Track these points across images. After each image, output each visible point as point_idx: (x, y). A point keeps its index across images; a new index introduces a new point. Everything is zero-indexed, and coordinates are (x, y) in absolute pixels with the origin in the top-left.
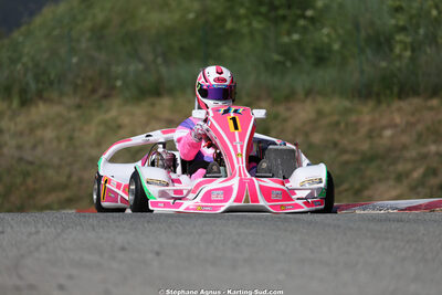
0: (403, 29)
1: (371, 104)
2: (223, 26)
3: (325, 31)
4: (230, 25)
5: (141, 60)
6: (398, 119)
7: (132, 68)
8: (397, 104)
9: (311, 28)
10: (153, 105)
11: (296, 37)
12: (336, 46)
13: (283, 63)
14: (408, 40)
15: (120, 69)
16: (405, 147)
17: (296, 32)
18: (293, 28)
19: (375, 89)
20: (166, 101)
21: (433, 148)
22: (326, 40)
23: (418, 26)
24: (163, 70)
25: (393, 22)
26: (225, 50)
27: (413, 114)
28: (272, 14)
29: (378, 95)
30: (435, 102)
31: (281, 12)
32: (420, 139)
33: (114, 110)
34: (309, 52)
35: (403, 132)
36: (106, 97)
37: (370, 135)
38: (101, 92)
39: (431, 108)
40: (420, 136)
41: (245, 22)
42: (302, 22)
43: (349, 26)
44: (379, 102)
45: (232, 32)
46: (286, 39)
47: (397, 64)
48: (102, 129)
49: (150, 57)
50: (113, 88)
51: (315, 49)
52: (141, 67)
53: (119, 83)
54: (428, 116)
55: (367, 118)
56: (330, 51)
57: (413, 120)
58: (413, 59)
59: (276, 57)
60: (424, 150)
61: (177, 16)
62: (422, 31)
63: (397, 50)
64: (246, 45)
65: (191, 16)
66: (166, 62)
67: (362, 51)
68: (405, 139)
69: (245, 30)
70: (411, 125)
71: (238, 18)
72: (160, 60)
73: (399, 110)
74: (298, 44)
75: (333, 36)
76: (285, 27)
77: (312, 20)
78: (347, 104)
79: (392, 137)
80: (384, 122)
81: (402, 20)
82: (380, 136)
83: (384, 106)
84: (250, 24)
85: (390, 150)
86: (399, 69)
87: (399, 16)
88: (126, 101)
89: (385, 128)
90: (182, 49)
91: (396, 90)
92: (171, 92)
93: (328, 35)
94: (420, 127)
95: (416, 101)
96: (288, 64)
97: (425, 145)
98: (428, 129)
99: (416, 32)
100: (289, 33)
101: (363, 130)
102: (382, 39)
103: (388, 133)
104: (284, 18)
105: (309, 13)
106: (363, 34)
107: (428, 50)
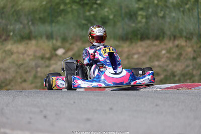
0: (141, 9)
1: (128, 43)
2: (59, 8)
3: (106, 10)
4: (62, 7)
5: (21, 23)
6: (140, 50)
7: (17, 27)
8: (140, 43)
9: (99, 8)
10: (27, 44)
11: (92, 12)
12: (111, 17)
13: (87, 25)
14: (144, 14)
15: (12, 27)
16: (143, 63)
17: (93, 10)
18: (91, 9)
19: (130, 36)
20: (33, 42)
21: (157, 63)
22: (106, 14)
23: (148, 8)
24: (32, 28)
25: (137, 6)
26: (60, 18)
27: (147, 48)
28: (82, 2)
29: (131, 39)
30: (157, 42)
31: (86, 1)
32: (151, 59)
33: (9, 46)
34: (99, 19)
35: (143, 56)
36: (5, 40)
37: (128, 57)
38: (3, 38)
39: (155, 45)
40: (150, 57)
41: (69, 6)
42: (95, 6)
43: (117, 8)
44: (131, 42)
45: (63, 10)
46: (88, 14)
47: (140, 25)
48: (4, 54)
49: (26, 22)
50: (9, 36)
51: (102, 18)
52: (21, 26)
53: (11, 34)
54: (154, 49)
55: (126, 50)
56: (109, 19)
57: (147, 50)
58: (147, 23)
59: (84, 22)
60: (152, 64)
61: (37, 3)
62: (150, 10)
63: (139, 18)
64: (70, 16)
65: (44, 3)
66: (33, 24)
67: (123, 19)
68: (144, 59)
69: (69, 10)
70: (146, 53)
71: (66, 4)
72: (30, 23)
73: (141, 46)
74: (94, 15)
75: (110, 12)
76: (87, 8)
77: (100, 5)
78: (117, 43)
79: (138, 58)
80: (134, 51)
81: (141, 5)
82: (132, 58)
83: (134, 44)
84: (71, 7)
85: (137, 64)
86: (141, 27)
87: (140, 3)
88: (15, 42)
89: (134, 54)
90: (40, 18)
91: (139, 36)
92: (35, 38)
93: (107, 12)
94: (150, 54)
95: (148, 42)
96: (89, 25)
97: (153, 62)
98: (154, 54)
99: (148, 11)
100: (89, 11)
101: (125, 55)
102: (132, 13)
103: (136, 56)
104: (87, 4)
105: (98, 2)
106: (123, 11)
107: (153, 18)
